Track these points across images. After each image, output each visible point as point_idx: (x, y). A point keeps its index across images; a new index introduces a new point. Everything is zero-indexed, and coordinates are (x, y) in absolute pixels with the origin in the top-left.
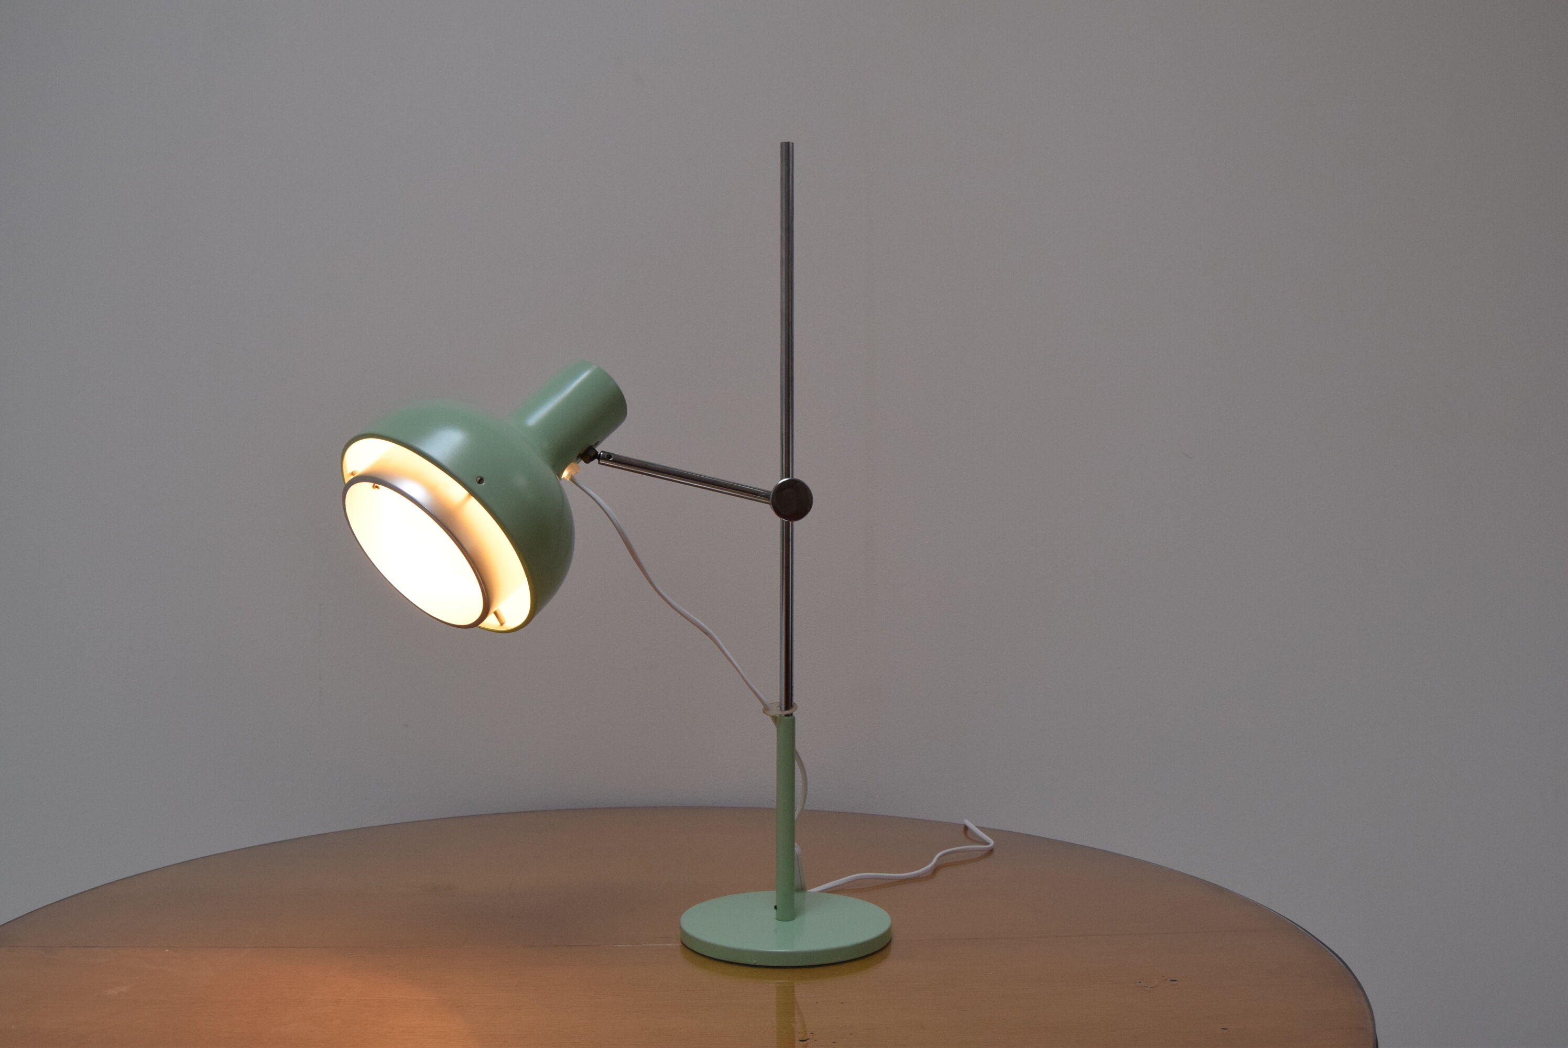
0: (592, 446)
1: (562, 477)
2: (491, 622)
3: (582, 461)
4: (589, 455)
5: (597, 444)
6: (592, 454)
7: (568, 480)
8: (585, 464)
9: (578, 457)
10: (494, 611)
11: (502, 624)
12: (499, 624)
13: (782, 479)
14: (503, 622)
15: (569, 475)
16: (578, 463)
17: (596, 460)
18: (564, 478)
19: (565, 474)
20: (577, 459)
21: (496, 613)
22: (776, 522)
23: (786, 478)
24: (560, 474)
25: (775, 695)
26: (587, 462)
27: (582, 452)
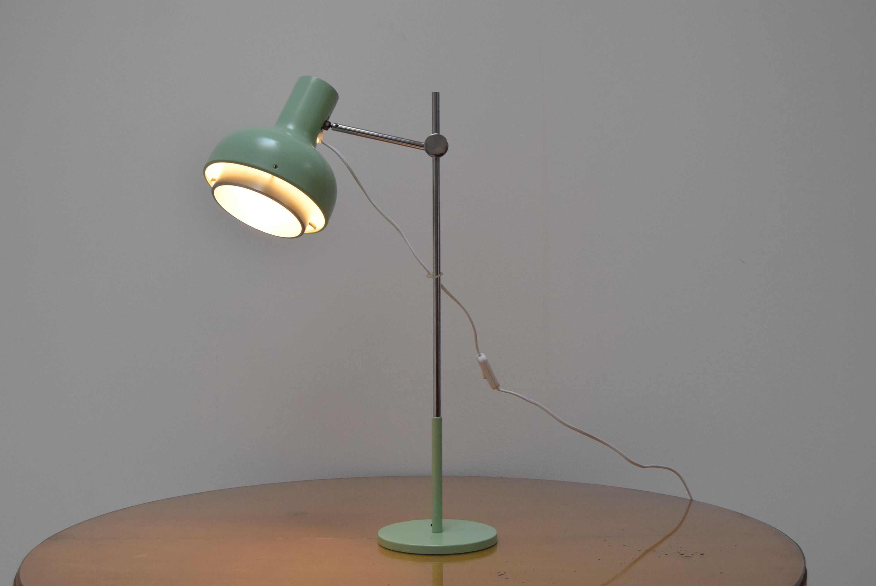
0: (326, 120)
1: (317, 143)
2: (309, 229)
3: (324, 130)
4: (326, 126)
5: (328, 118)
6: (327, 124)
7: (320, 143)
8: (326, 131)
9: (321, 129)
10: (308, 223)
11: (315, 228)
12: (313, 229)
13: (433, 133)
14: (315, 226)
15: (320, 141)
16: (322, 132)
17: (330, 128)
18: (318, 143)
19: (318, 141)
20: (321, 131)
21: (310, 224)
22: (430, 160)
23: (435, 133)
24: (314, 143)
25: (431, 268)
26: (327, 130)
27: (322, 127)
